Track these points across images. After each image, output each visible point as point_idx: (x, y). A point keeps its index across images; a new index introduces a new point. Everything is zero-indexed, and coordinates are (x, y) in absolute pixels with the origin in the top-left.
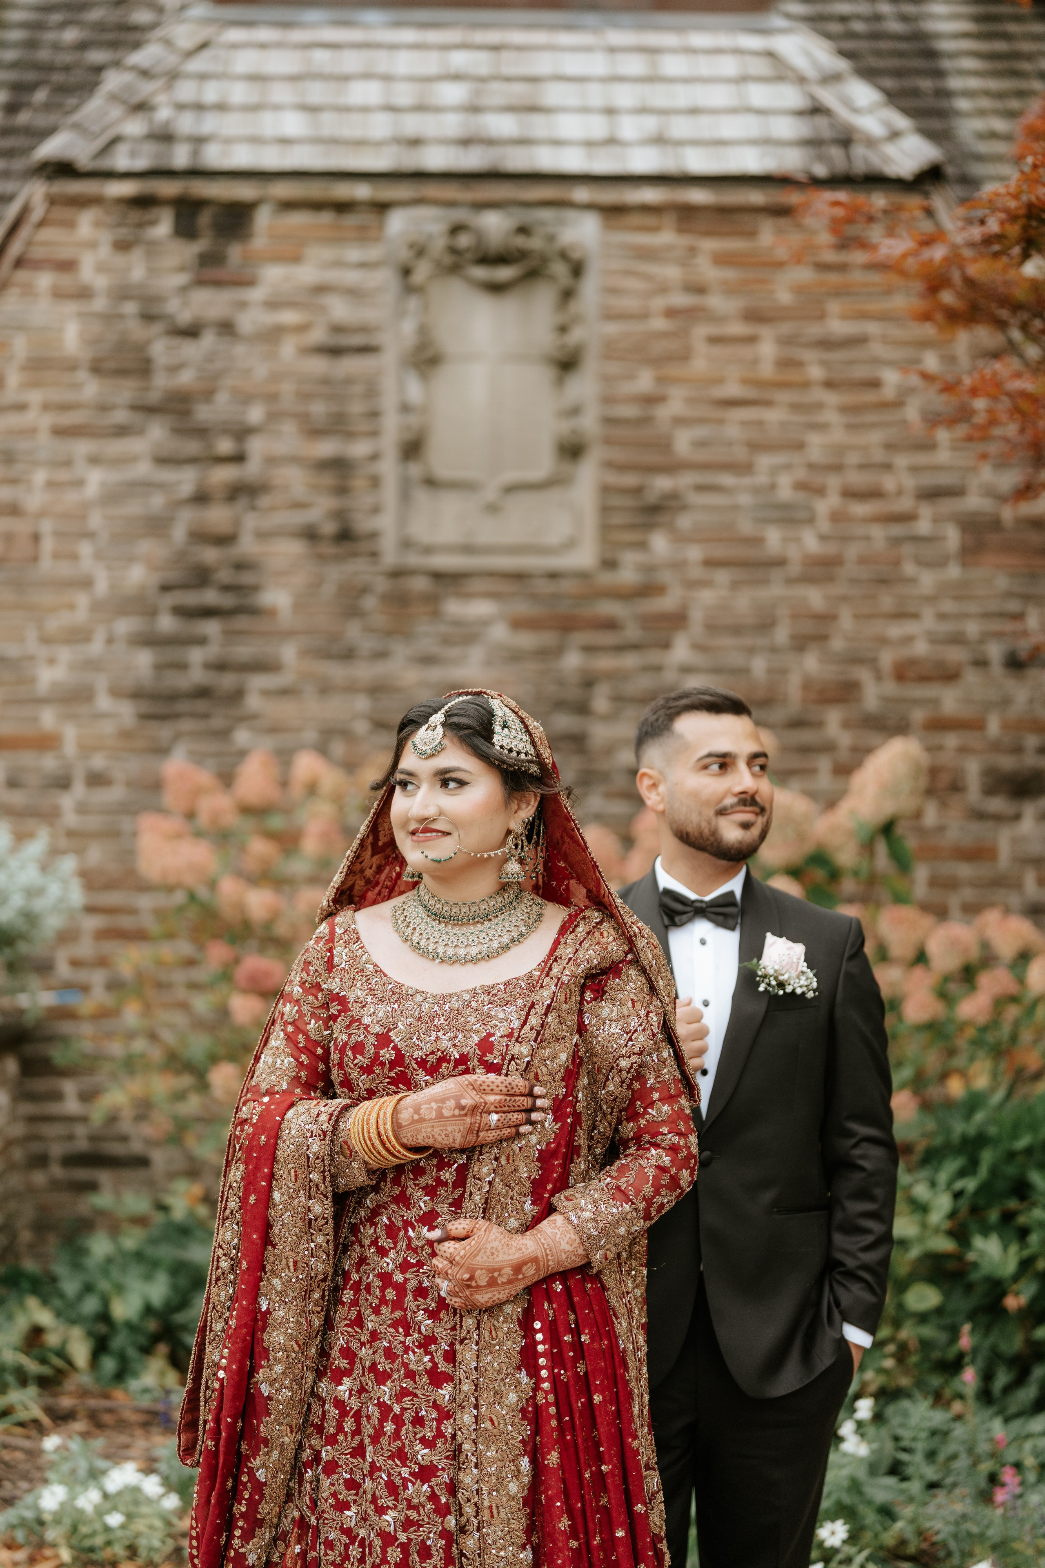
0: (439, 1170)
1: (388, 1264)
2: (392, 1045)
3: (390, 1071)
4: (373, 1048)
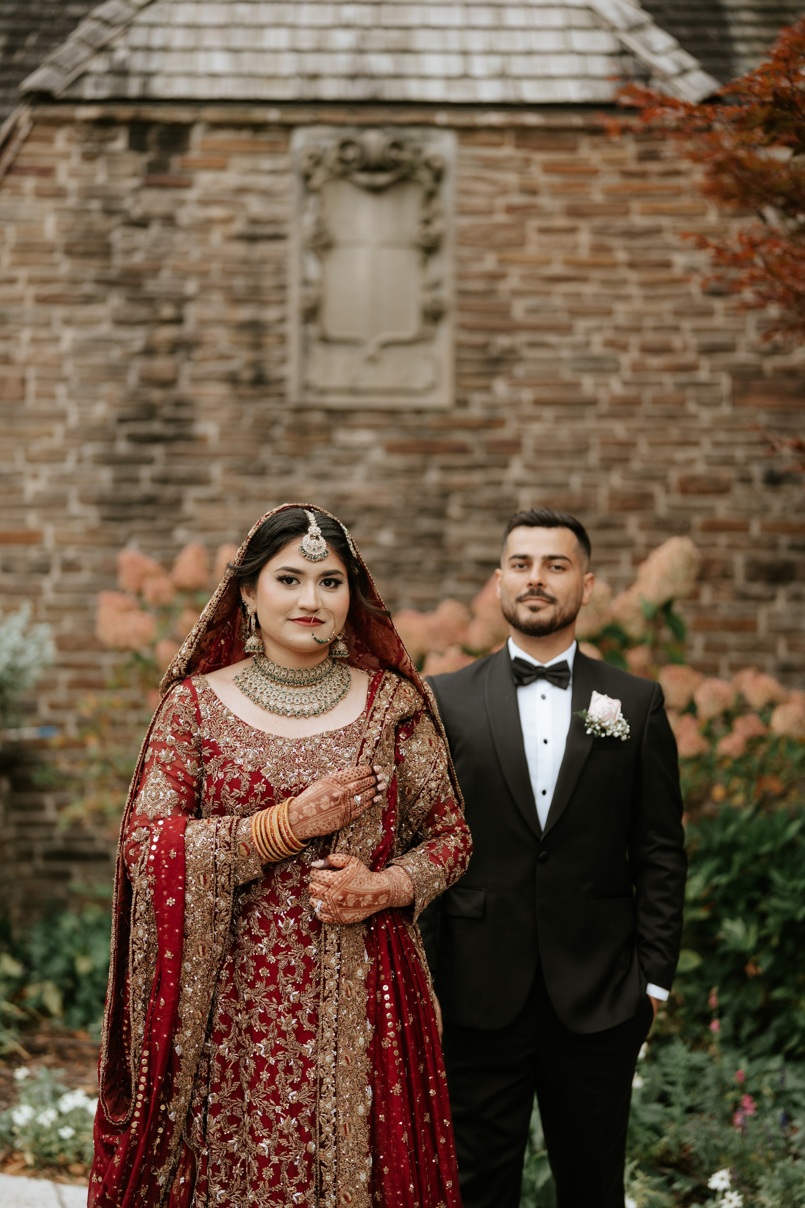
1: (262, 949)
2: (263, 780)
3: (261, 800)
4: (248, 783)
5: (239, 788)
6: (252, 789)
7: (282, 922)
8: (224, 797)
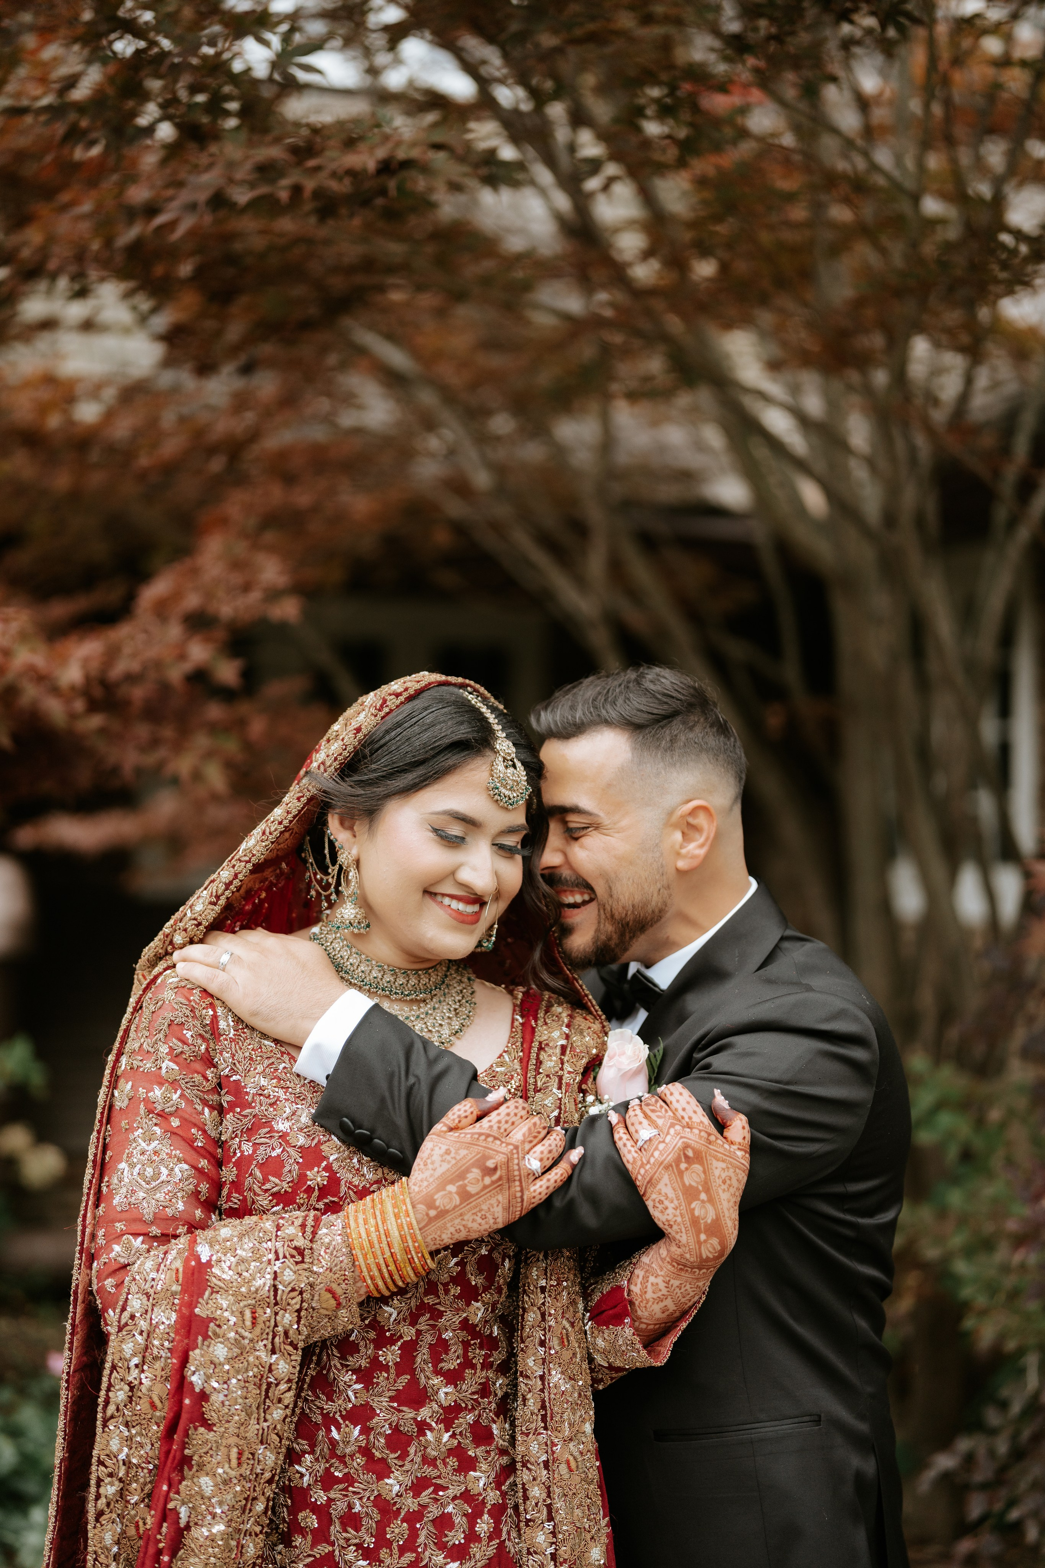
0: (378, 1347)
3: (318, 1201)
4: (297, 1167)
7: (339, 1428)
8: (250, 1189)
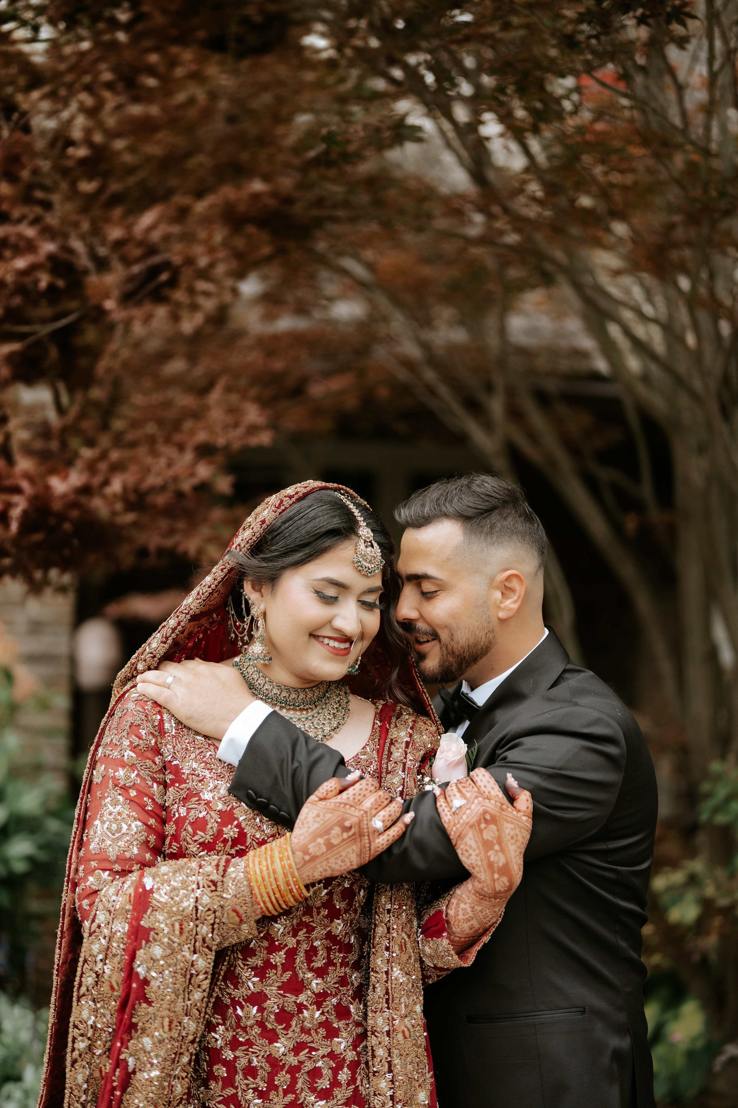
0: (270, 952)
2: (236, 823)
4: (216, 825)
5: (204, 830)
6: (220, 832)
7: (242, 1008)
